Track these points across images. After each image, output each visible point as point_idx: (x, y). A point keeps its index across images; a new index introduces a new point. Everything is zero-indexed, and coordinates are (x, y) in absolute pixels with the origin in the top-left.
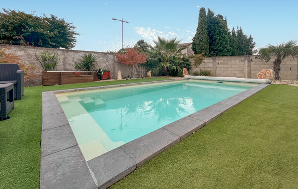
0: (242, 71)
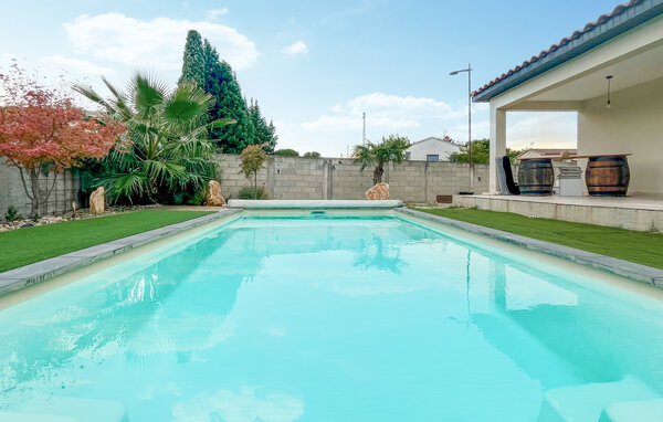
0: (319, 188)
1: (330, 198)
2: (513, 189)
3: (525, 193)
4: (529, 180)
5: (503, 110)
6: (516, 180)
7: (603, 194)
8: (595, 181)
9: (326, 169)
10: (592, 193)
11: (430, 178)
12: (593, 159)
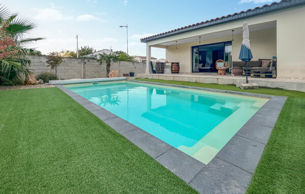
0: (79, 72)
1: (84, 78)
2: (154, 72)
3: (158, 73)
4: (159, 69)
5: (150, 46)
6: (154, 69)
7: (175, 73)
8: (173, 69)
9: (82, 64)
10: (172, 73)
11: (121, 67)
12: (172, 63)
